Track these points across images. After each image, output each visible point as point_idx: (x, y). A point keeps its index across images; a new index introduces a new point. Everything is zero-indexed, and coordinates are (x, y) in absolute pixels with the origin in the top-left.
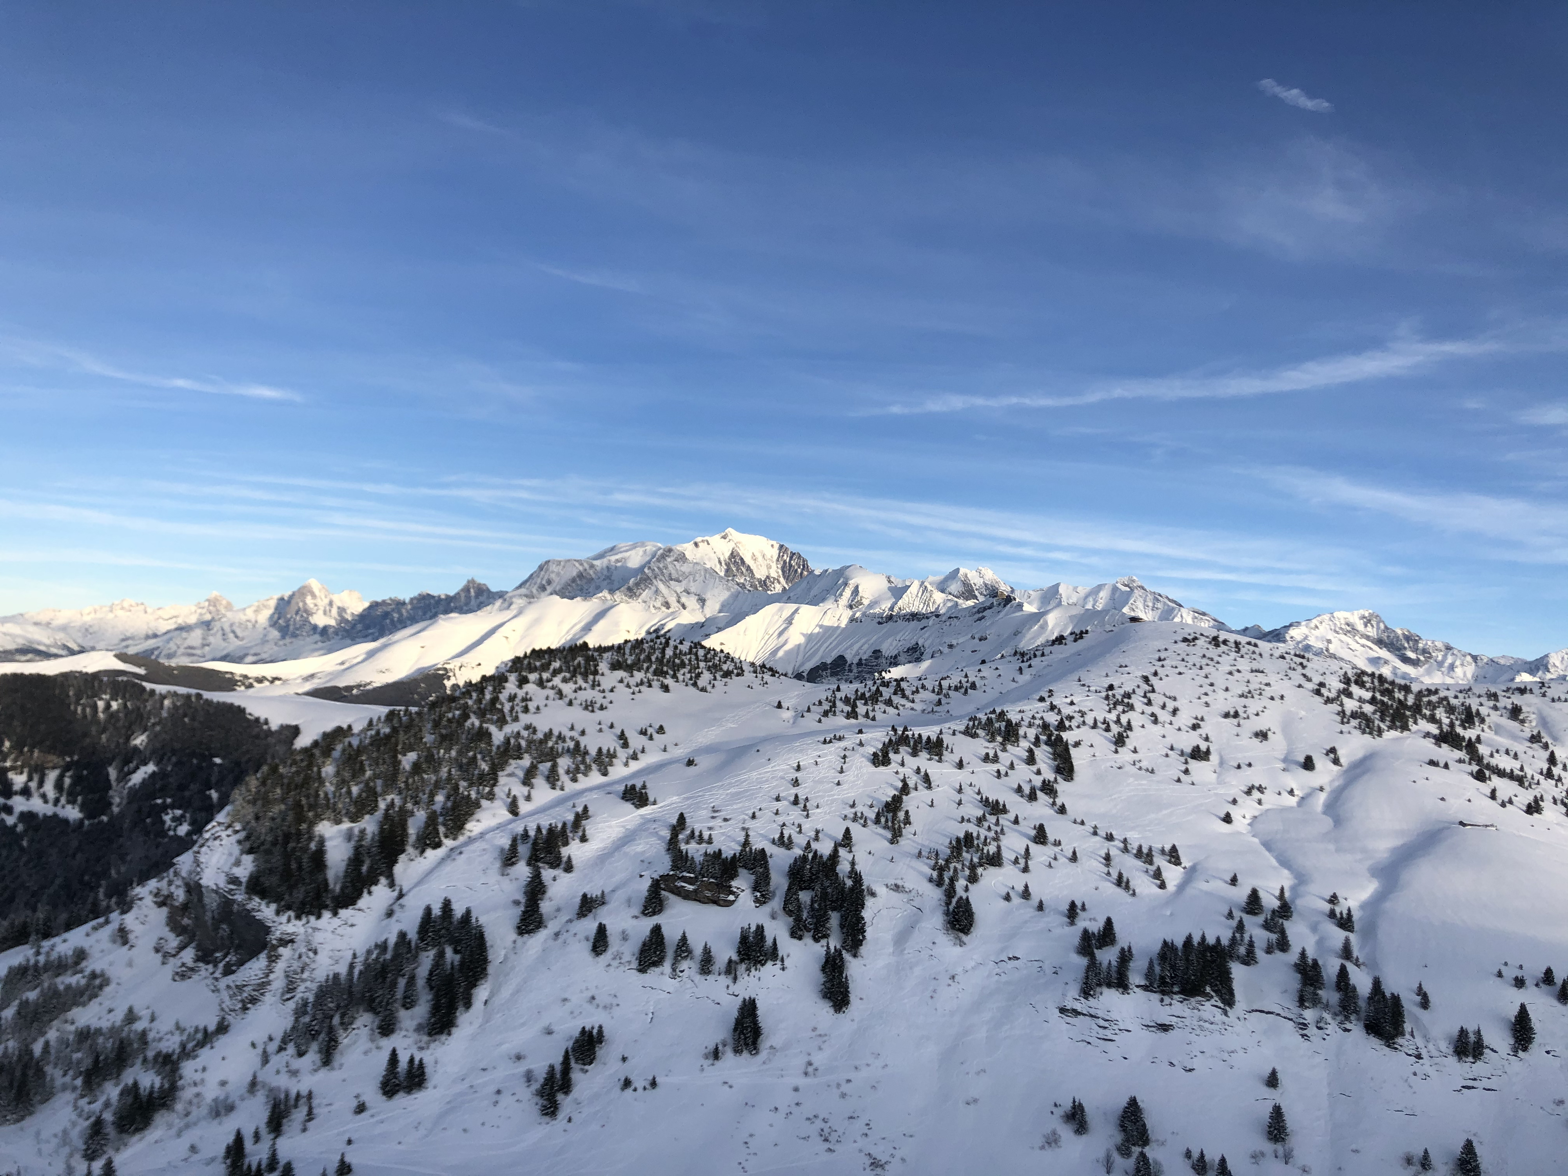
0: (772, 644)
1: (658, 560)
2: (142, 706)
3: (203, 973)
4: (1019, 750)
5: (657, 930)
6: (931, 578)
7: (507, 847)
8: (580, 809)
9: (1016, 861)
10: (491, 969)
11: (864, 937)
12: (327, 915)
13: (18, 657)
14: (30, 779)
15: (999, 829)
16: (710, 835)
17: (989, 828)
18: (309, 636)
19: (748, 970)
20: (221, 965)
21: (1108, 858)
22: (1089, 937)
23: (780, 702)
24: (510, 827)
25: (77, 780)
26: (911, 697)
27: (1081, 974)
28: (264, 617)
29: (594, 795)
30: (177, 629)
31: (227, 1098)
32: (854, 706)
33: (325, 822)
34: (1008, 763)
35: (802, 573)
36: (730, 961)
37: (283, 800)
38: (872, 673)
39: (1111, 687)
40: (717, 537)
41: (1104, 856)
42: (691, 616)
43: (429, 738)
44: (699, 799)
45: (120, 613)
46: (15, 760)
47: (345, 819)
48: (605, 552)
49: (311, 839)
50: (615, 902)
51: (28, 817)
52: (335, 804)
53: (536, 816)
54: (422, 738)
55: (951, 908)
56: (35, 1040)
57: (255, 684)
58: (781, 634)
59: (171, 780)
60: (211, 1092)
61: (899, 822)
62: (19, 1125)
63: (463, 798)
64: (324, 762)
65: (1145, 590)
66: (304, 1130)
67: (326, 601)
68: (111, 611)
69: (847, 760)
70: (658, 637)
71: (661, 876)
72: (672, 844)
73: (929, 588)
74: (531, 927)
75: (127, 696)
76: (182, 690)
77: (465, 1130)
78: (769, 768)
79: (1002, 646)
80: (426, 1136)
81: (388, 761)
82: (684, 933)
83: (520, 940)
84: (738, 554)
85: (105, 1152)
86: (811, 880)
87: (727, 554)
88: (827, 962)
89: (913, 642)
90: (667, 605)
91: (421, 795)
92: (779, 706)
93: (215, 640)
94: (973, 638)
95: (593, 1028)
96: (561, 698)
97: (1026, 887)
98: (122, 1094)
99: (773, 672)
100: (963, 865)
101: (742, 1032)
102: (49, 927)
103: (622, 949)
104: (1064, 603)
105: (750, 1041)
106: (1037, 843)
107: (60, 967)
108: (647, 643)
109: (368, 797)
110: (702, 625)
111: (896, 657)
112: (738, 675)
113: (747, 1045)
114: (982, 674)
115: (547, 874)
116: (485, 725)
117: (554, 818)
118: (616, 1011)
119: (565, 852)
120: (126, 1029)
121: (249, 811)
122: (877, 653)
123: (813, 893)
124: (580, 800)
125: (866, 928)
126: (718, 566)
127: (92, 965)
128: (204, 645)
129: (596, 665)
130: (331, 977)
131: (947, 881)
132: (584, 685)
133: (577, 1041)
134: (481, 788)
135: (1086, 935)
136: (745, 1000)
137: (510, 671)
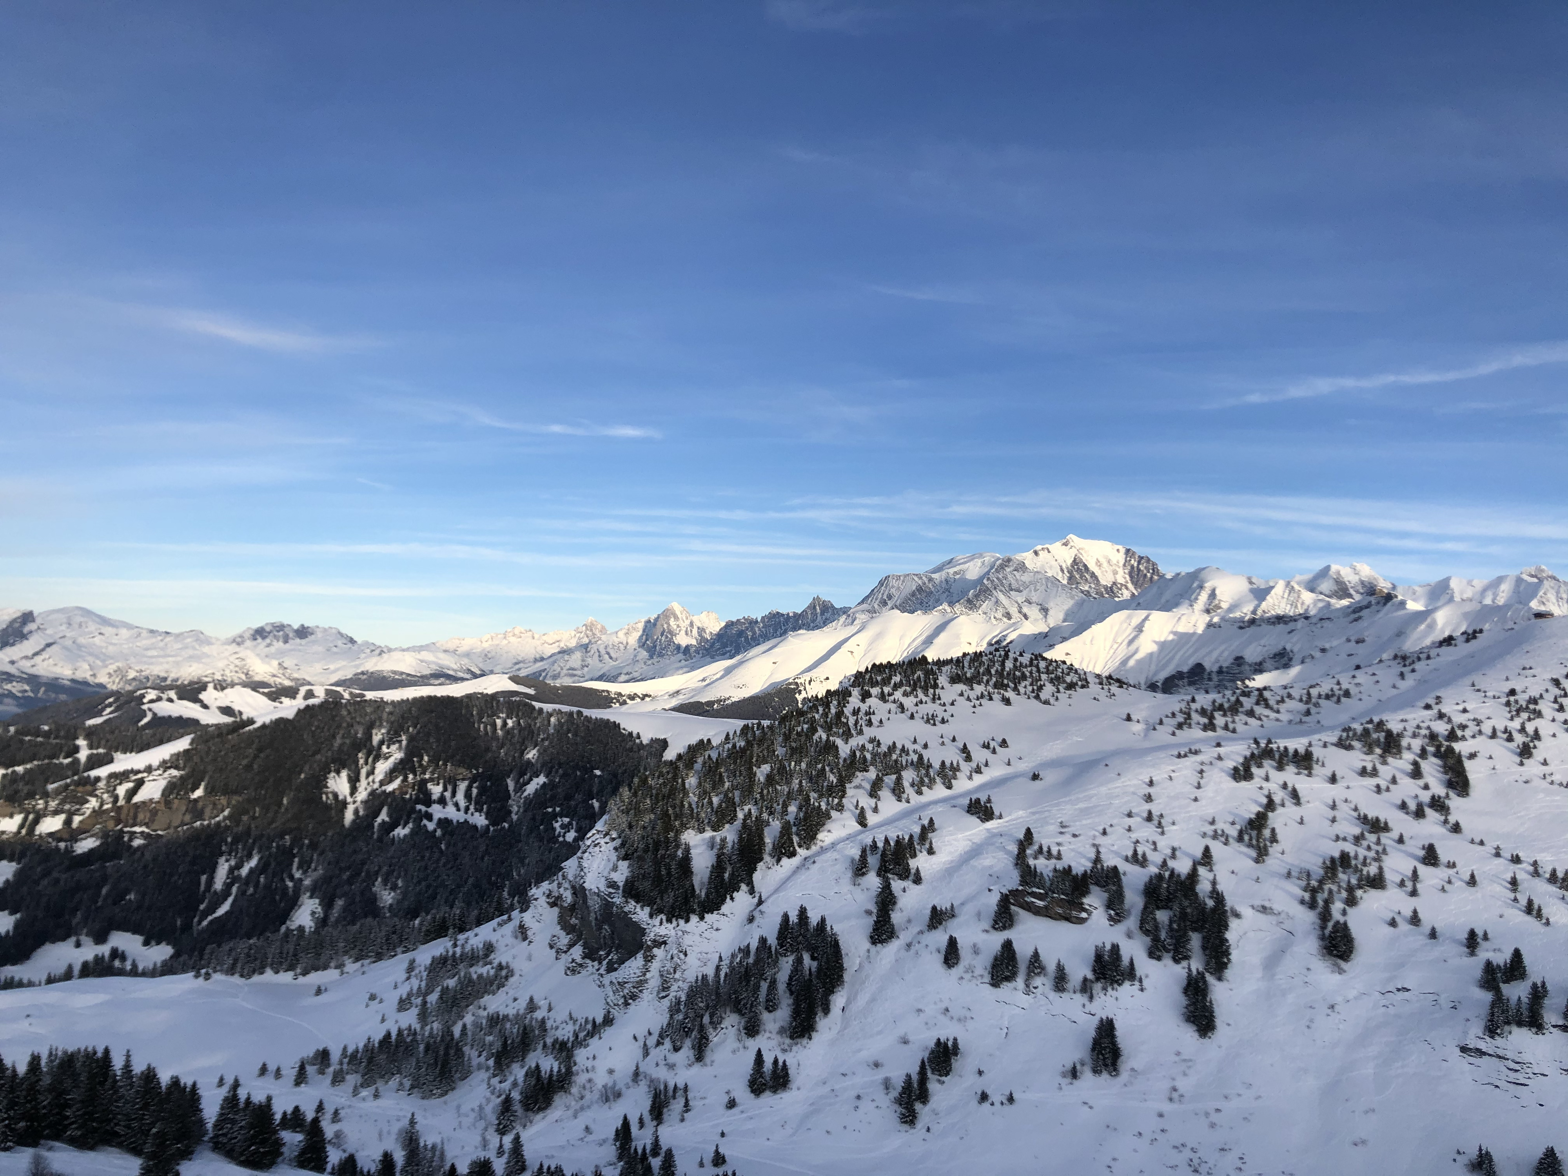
0: (1122, 652)
1: (997, 571)
2: (533, 724)
3: (590, 968)
4: (1402, 763)
5: (1008, 945)
6: (1298, 578)
7: (857, 857)
8: (926, 822)
9: (1402, 884)
10: (846, 977)
11: (1229, 960)
12: (694, 919)
13: (432, 682)
14: (445, 789)
15: (1380, 849)
16: (1059, 851)
17: (1369, 848)
18: (673, 655)
19: (1105, 989)
20: (605, 963)
21: (1514, 882)
22: (1493, 970)
23: (1129, 715)
24: (859, 838)
25: (482, 791)
26: (1275, 707)
27: (1485, 1011)
28: (633, 639)
29: (939, 808)
30: (559, 653)
31: (615, 1084)
32: (1211, 718)
33: (690, 831)
34: (1389, 777)
35: (1151, 578)
36: (1085, 980)
37: (652, 810)
38: (1234, 681)
39: (1512, 692)
40: (1058, 544)
41: (1509, 880)
42: (1033, 626)
43: (780, 751)
44: (1047, 814)
45: (513, 639)
46: (433, 773)
47: (707, 828)
48: (944, 565)
49: (678, 846)
50: (965, 915)
51: (444, 823)
52: (698, 814)
53: (883, 828)
54: (774, 751)
55: (1327, 932)
56: (455, 1023)
57: (628, 701)
58: (1131, 642)
59: (559, 790)
60: (601, 1079)
61: (1264, 840)
62: (443, 1099)
63: (814, 808)
64: (687, 775)
65: (1558, 580)
66: (682, 1120)
67: (688, 622)
68: (505, 638)
69: (1204, 774)
70: (997, 650)
71: (1009, 891)
72: (1020, 859)
73: (1297, 587)
74: (884, 937)
75: (520, 714)
76: (565, 708)
77: (828, 1132)
78: (1118, 783)
79: (1383, 648)
80: (793, 1135)
81: (744, 773)
82: (1036, 950)
83: (873, 949)
84: (1081, 561)
85: (514, 1128)
86: (1169, 900)
87: (1069, 562)
88: (1189, 984)
89: (1280, 647)
90: (1008, 616)
91: (775, 805)
92: (1129, 718)
93: (593, 661)
94: (1349, 640)
95: (948, 1040)
96: (903, 712)
97: (1415, 912)
98: (527, 1075)
99: (1121, 683)
100: (1340, 886)
101: (1100, 1053)
102: (464, 922)
103: (974, 962)
104: (1457, 598)
105: (1109, 1062)
106: (1426, 864)
107: (473, 958)
108: (986, 655)
109: (727, 807)
110: (1046, 635)
111: (1260, 664)
112: (1083, 687)
113: (1106, 1065)
114: (1356, 681)
115: (897, 885)
116: (831, 738)
117: (902, 830)
118: (970, 1024)
119: (913, 863)
120: (529, 1016)
121: (624, 820)
122: (1239, 660)
123: (1171, 913)
124: (926, 813)
125: (1231, 951)
126: (1060, 574)
127: (500, 957)
128: (583, 667)
129: (935, 679)
130: (700, 978)
131: (1321, 903)
132: (924, 699)
133: (932, 1052)
134: (830, 799)
135: (1489, 968)
136: (1102, 1019)
137: (853, 686)
